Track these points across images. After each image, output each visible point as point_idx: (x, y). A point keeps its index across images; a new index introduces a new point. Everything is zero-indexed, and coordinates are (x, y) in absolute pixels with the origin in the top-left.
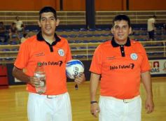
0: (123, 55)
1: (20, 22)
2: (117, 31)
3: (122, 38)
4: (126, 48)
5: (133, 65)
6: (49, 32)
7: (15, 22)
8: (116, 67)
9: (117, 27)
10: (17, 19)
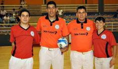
0: (82, 28)
1: (61, 11)
2: (80, 15)
3: (83, 19)
4: (84, 24)
5: (87, 33)
6: (52, 15)
7: (59, 11)
8: (78, 34)
9: (80, 13)
10: (60, 9)
